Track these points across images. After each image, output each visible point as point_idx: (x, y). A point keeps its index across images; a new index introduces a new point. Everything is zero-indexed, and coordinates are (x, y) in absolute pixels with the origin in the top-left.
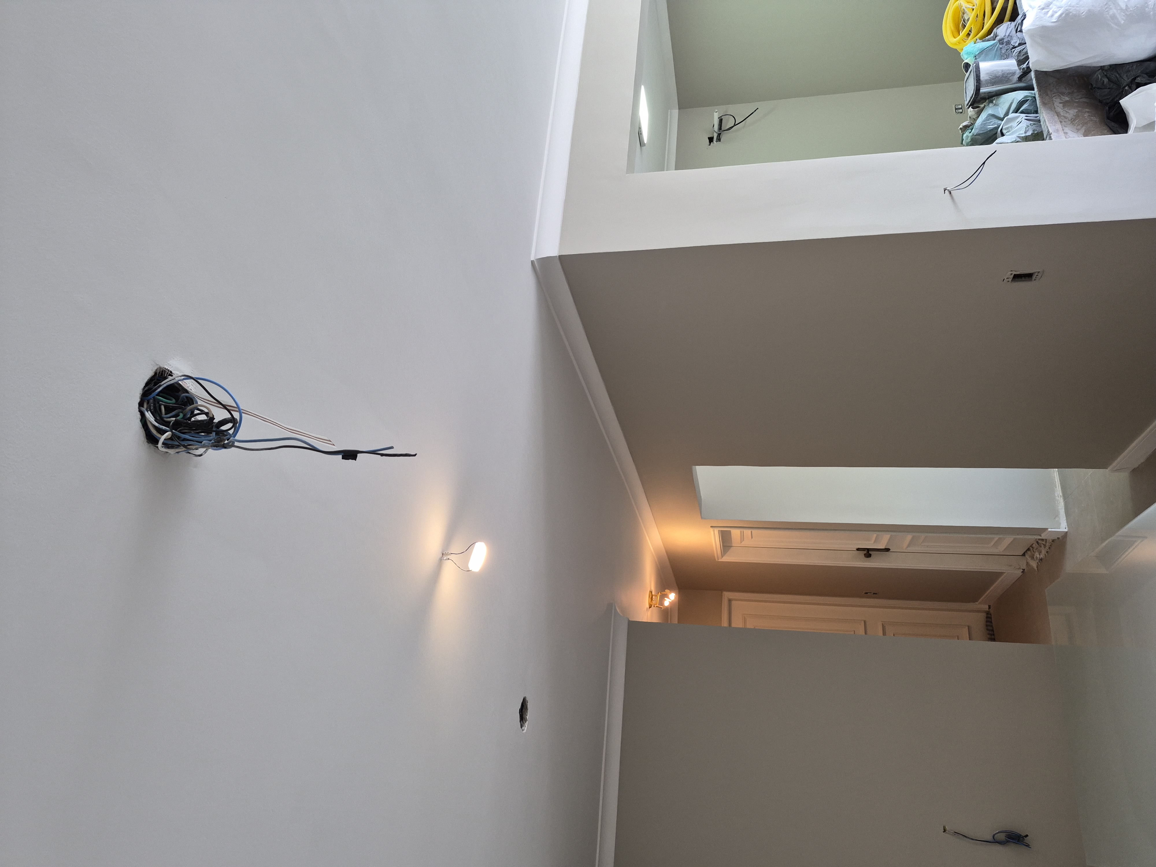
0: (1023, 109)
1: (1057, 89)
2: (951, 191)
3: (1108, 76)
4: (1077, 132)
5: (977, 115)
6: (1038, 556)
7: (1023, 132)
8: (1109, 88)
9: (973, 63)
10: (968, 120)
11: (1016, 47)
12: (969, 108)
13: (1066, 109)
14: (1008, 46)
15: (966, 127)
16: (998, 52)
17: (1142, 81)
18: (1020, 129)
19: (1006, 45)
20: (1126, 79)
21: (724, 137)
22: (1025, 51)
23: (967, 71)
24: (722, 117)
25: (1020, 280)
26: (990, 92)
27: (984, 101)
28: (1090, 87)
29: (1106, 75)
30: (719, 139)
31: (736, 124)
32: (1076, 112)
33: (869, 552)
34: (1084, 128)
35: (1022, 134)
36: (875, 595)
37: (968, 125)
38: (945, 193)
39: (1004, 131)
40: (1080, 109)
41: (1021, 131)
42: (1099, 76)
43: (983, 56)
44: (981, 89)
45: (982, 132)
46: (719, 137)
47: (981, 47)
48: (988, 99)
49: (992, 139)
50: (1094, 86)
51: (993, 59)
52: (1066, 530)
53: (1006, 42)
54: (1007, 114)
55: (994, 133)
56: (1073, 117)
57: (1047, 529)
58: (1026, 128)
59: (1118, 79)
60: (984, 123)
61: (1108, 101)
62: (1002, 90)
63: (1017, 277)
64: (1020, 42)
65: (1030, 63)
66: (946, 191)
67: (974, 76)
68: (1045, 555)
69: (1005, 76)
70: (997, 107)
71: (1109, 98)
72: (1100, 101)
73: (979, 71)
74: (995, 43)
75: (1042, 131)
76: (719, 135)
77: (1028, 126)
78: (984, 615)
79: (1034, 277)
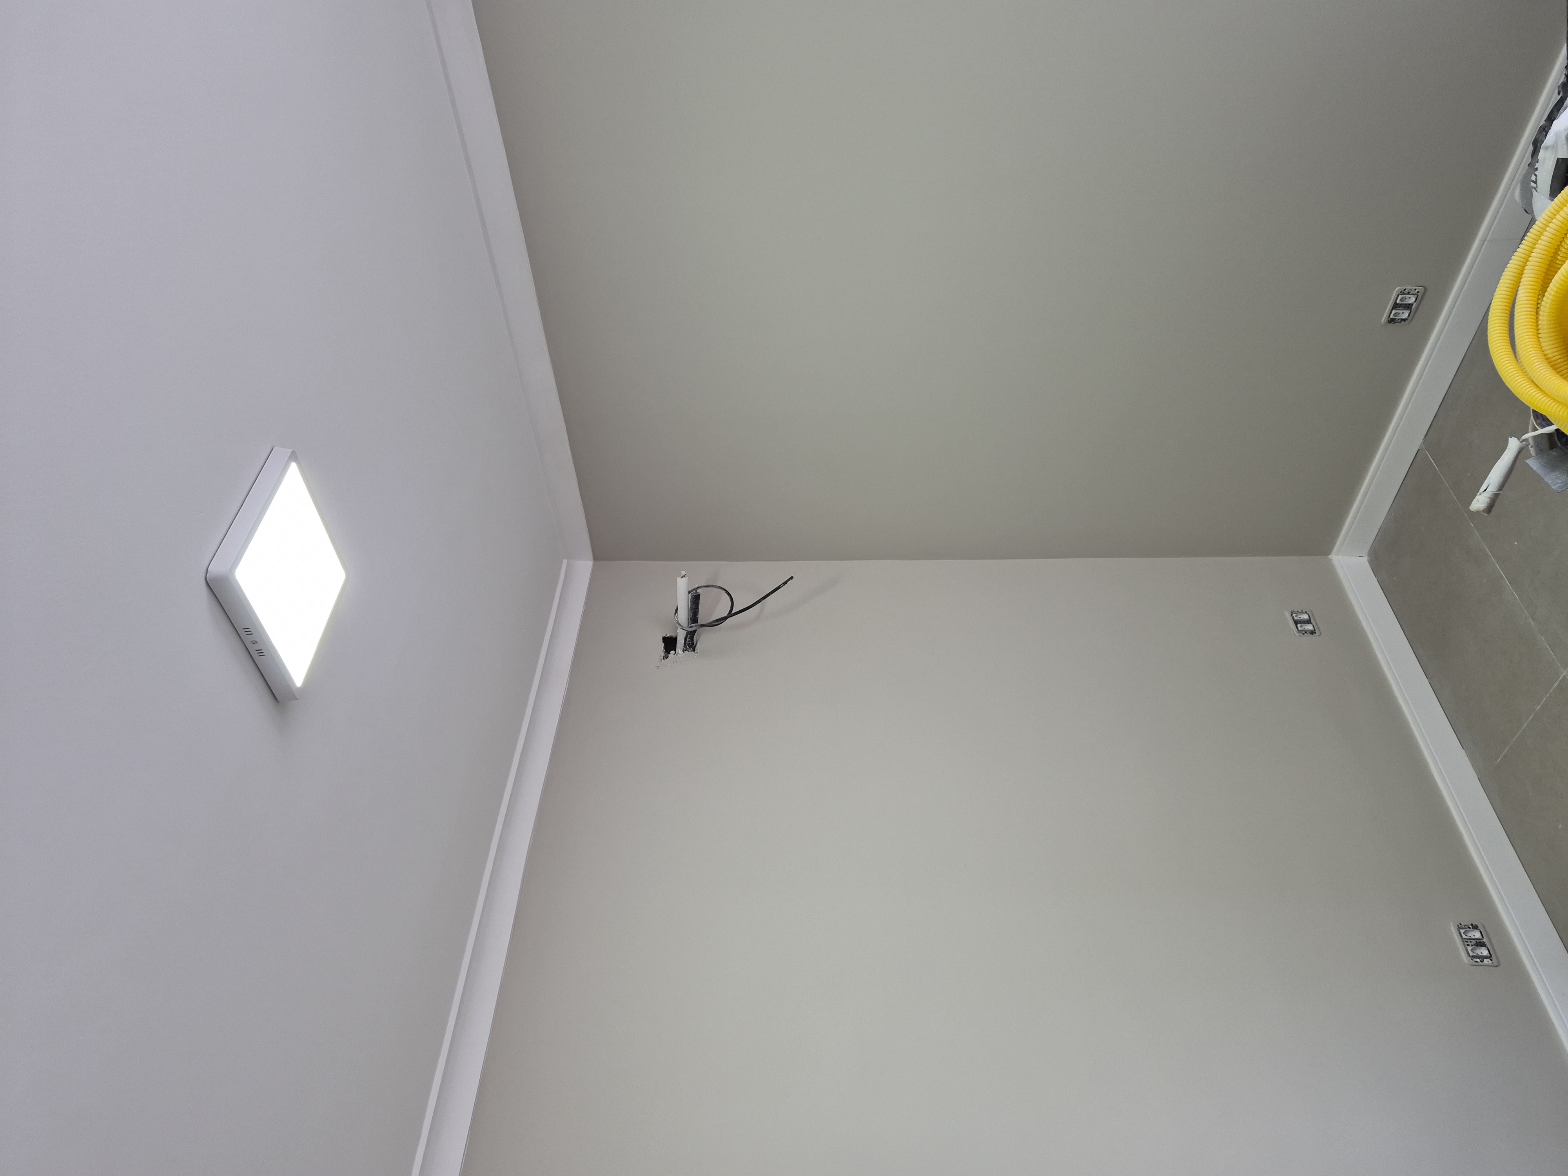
21: (705, 639)
24: (699, 591)
30: (691, 645)
31: (733, 612)
46: (692, 639)
76: (691, 635)
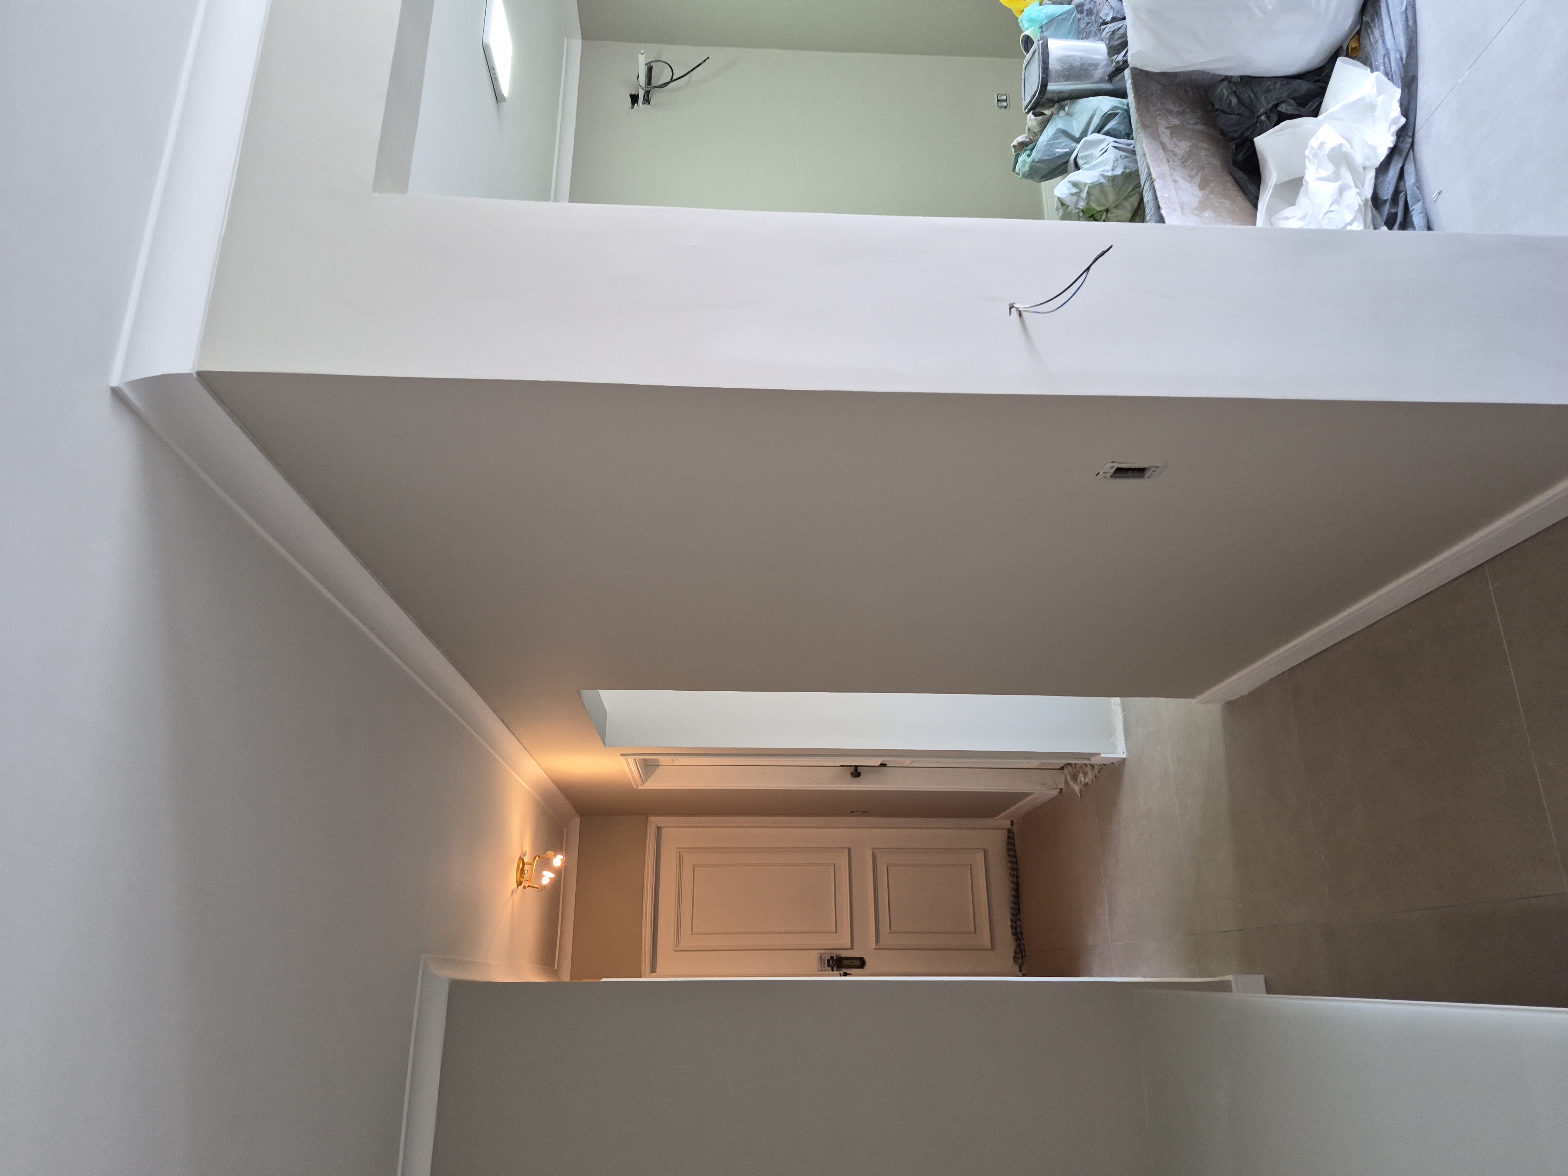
0: (1110, 128)
1: (1162, 104)
2: (1024, 314)
3: (1239, 94)
4: (1191, 181)
5: (1040, 127)
6: (1083, 779)
7: (1108, 167)
8: (1238, 114)
9: (1039, 38)
10: (1025, 133)
11: (1106, 23)
12: (1028, 112)
13: (1174, 139)
14: (1090, 17)
15: (1022, 146)
16: (1075, 27)
17: (1287, 110)
18: (1104, 163)
19: (1087, 15)
20: (1263, 106)
21: (655, 97)
22: (1121, 31)
23: (1027, 51)
24: (652, 64)
25: (1125, 475)
26: (1060, 92)
27: (1050, 104)
28: (1210, 108)
29: (1235, 92)
30: (647, 100)
31: (674, 78)
32: (1189, 147)
33: (857, 771)
34: (1200, 175)
35: (1107, 171)
36: (864, 813)
37: (1025, 141)
38: (1010, 314)
39: (1080, 162)
40: (1194, 141)
41: (1106, 165)
42: (1225, 91)
43: (1052, 28)
44: (1049, 84)
45: (1046, 158)
46: (648, 96)
47: (1050, 13)
48: (1058, 102)
49: (1060, 170)
50: (1217, 107)
51: (1066, 36)
52: (1124, 756)
53: (1087, 10)
54: (1084, 133)
55: (1065, 161)
56: (1185, 155)
57: (1099, 754)
58: (1114, 162)
59: (1252, 103)
60: (1050, 144)
61: (1236, 135)
62: (1080, 90)
63: (1120, 472)
64: (1114, 15)
65: (1129, 54)
66: (1012, 309)
67: (1039, 60)
68: (1092, 779)
69: (1084, 67)
70: (1071, 118)
71: (1236, 131)
72: (1223, 133)
73: (1048, 53)
74: (1070, 10)
75: (1137, 170)
76: (647, 93)
77: (1117, 160)
78: (1006, 832)
79: (1148, 474)
